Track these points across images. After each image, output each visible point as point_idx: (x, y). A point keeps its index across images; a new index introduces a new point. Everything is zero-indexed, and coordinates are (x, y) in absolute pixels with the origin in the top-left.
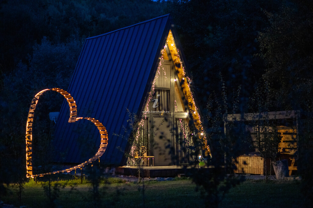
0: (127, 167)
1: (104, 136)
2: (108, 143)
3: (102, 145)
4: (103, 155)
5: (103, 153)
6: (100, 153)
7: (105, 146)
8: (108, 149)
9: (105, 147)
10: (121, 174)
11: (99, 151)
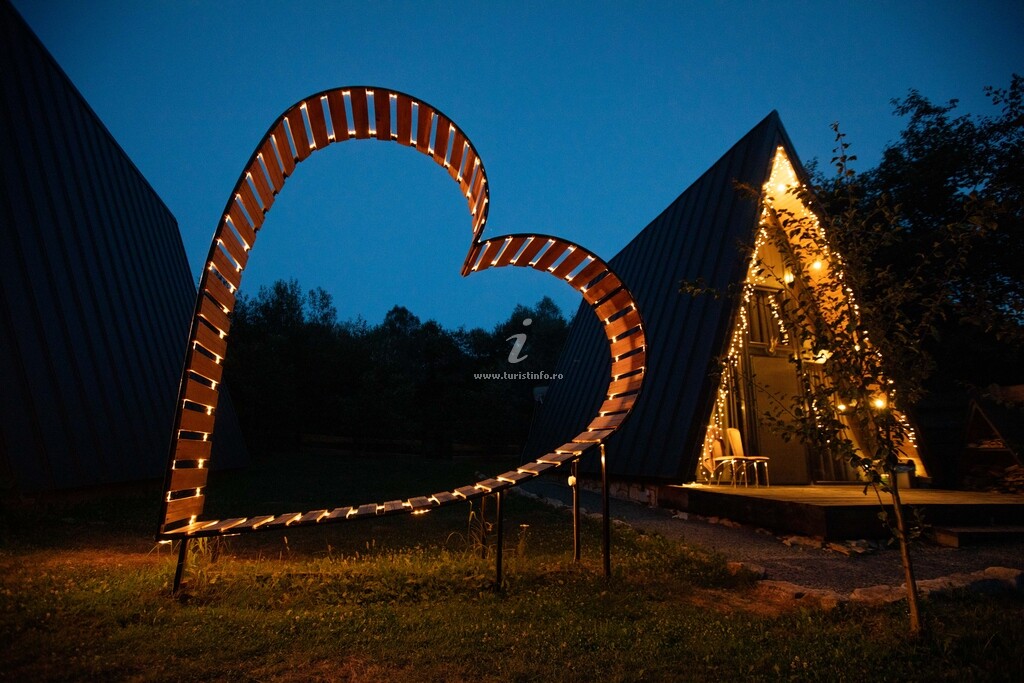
0: (693, 485)
1: (626, 341)
2: (646, 366)
3: (617, 387)
4: (620, 428)
5: (624, 415)
6: (610, 417)
7: (630, 384)
8: (642, 394)
9: (634, 388)
10: (679, 507)
11: (603, 414)
